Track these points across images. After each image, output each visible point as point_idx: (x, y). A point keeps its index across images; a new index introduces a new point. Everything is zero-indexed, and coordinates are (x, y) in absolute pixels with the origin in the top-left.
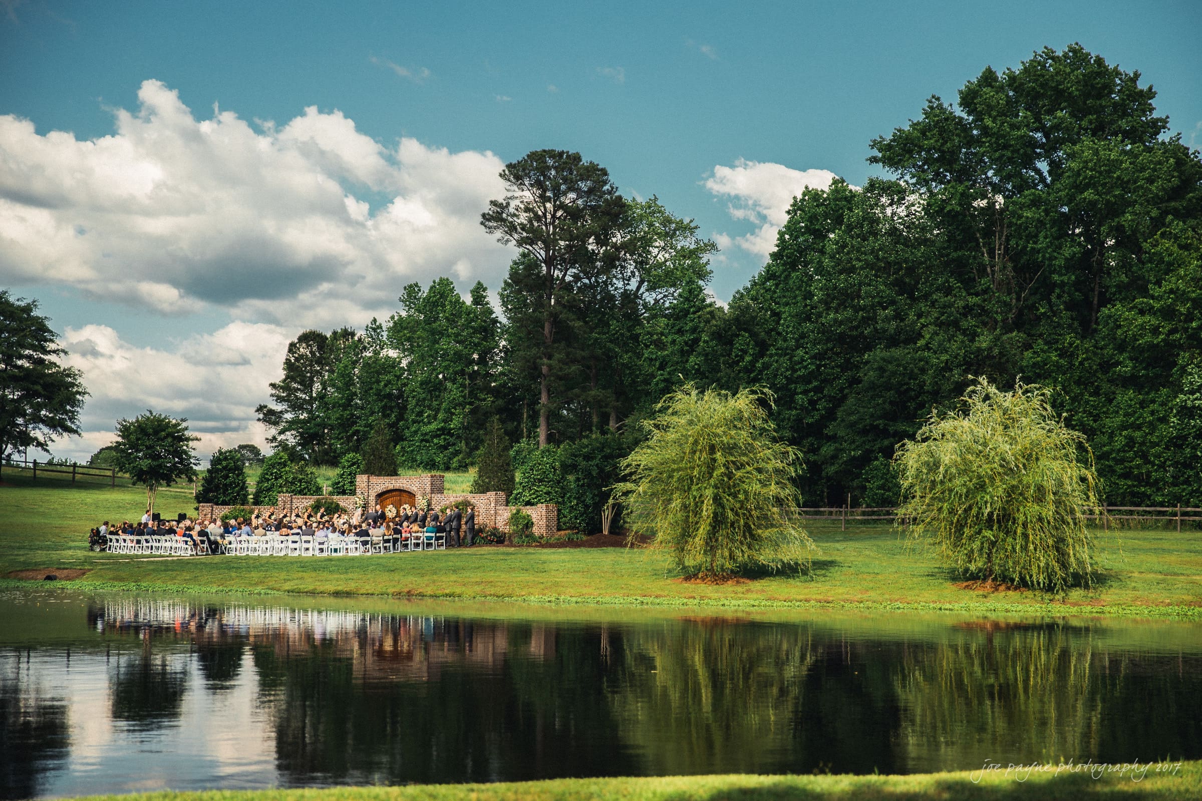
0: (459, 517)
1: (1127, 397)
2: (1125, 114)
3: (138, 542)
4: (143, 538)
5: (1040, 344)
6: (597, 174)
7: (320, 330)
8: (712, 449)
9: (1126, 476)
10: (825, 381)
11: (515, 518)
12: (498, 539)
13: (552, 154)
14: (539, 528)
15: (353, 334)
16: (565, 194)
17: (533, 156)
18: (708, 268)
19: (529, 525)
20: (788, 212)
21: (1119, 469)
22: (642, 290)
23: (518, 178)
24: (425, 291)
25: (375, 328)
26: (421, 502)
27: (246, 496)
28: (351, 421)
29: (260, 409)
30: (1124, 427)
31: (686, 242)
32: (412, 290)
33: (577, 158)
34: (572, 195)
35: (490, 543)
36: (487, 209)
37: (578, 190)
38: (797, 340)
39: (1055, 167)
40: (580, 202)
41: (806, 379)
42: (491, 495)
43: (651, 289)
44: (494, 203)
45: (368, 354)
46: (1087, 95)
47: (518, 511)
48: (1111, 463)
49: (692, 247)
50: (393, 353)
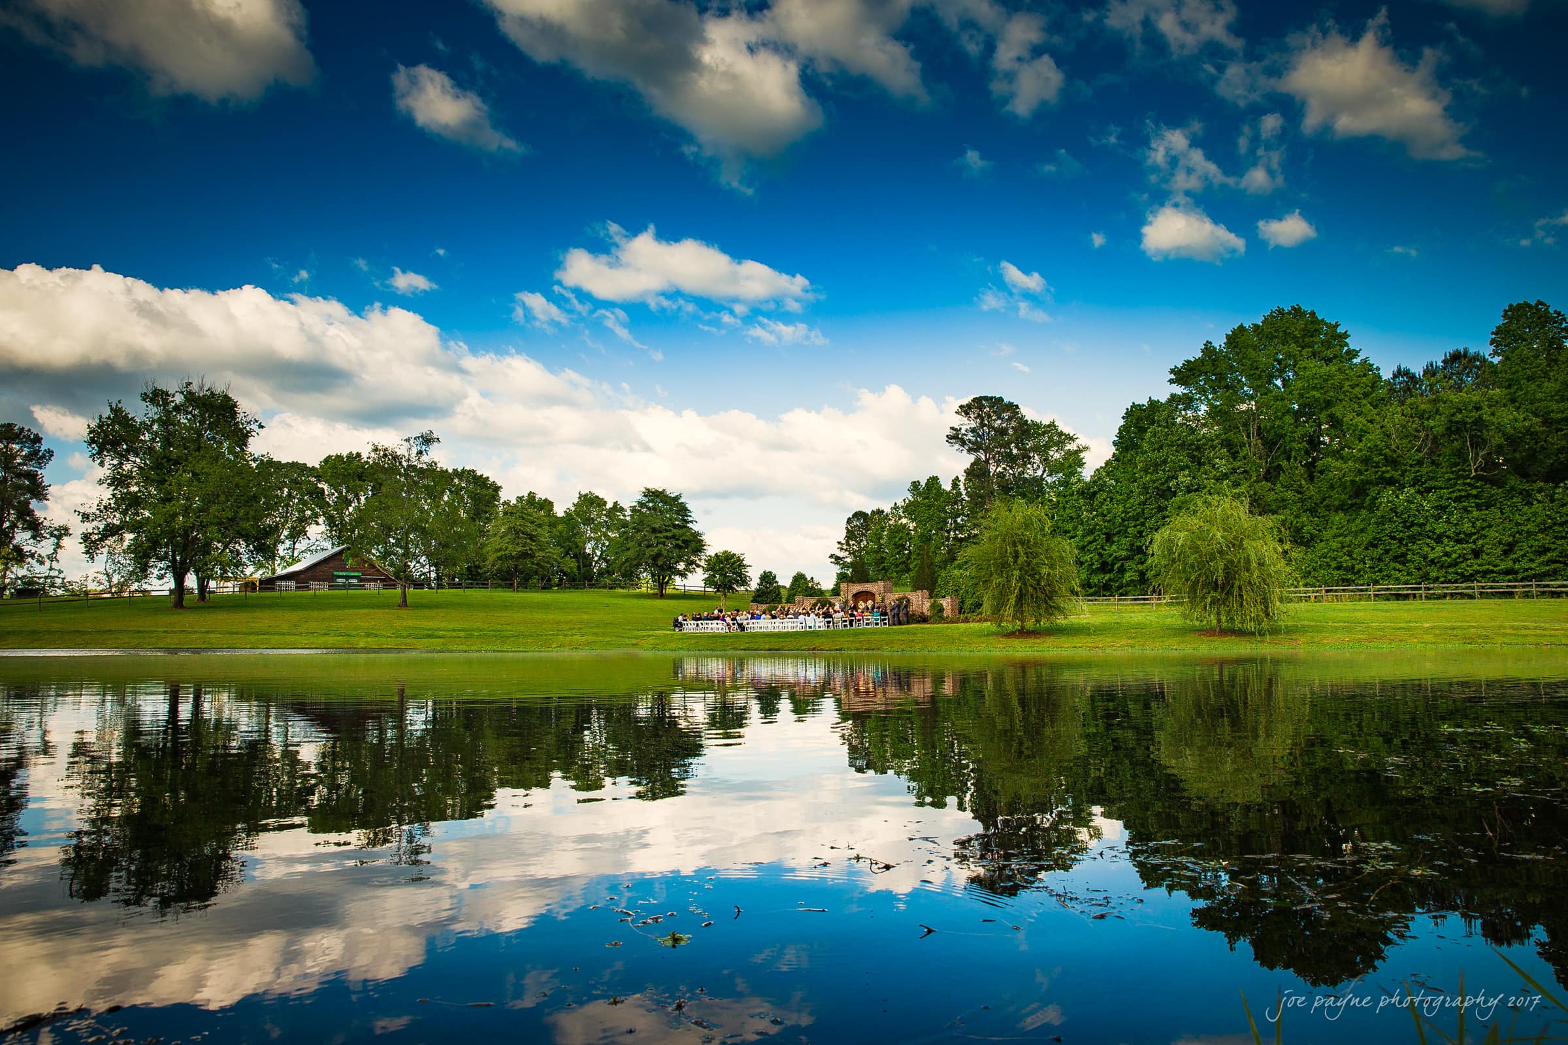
0: (899, 606)
1: (1338, 518)
2: (1329, 348)
3: (698, 625)
4: (699, 622)
5: (1278, 487)
6: (1013, 408)
7: (864, 510)
8: (1014, 544)
9: (1338, 568)
10: (1146, 519)
11: (933, 606)
12: (924, 619)
13: (986, 398)
14: (947, 612)
15: (883, 512)
16: (995, 420)
17: (974, 400)
18: (1084, 461)
19: (941, 610)
20: (1123, 418)
21: (1333, 564)
22: (1045, 476)
23: (967, 413)
24: (923, 483)
25: (896, 507)
26: (878, 598)
27: (781, 598)
28: (883, 560)
29: (831, 556)
30: (1335, 536)
31: (1072, 447)
32: (915, 485)
33: (1001, 399)
34: (999, 422)
35: (918, 622)
36: (949, 432)
37: (1002, 419)
38: (1128, 494)
39: (1285, 382)
40: (1004, 425)
41: (1135, 518)
42: (919, 592)
43: (1050, 475)
44: (952, 428)
45: (891, 522)
46: (1304, 337)
47: (935, 601)
48: (1328, 560)
49: (1076, 448)
50: (904, 521)
